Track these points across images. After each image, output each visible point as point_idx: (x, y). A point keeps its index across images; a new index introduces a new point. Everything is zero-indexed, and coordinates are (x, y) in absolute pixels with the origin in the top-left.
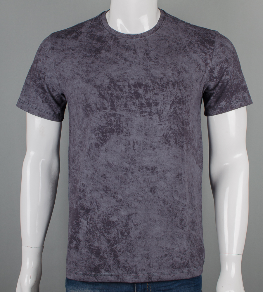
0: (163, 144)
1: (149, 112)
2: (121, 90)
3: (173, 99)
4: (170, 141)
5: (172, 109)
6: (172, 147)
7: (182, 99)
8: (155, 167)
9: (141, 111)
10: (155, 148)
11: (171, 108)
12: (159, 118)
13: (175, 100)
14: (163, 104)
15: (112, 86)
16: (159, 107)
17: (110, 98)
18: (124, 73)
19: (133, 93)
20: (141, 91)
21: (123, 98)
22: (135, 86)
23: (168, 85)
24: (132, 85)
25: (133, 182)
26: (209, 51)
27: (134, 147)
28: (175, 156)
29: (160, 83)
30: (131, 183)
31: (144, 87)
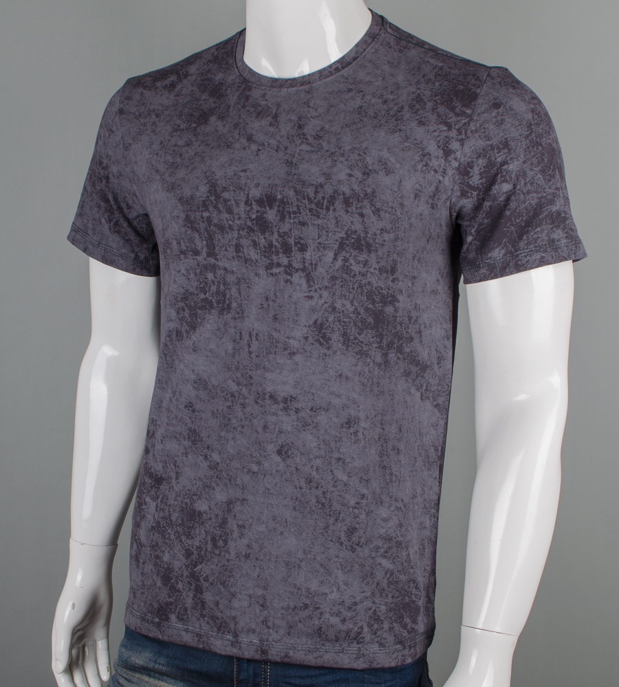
0: (313, 344)
1: (285, 266)
2: (230, 211)
3: (342, 238)
4: (330, 339)
5: (340, 261)
6: (335, 352)
7: (365, 239)
8: (292, 397)
9: (269, 261)
10: (294, 354)
11: (335, 259)
12: (308, 281)
13: (347, 240)
14: (318, 248)
15: (211, 201)
16: (308, 255)
17: (206, 229)
18: (242, 171)
19: (253, 220)
20: (271, 215)
21: (233, 230)
22: (260, 202)
23: (333, 204)
24: (255, 201)
25: (243, 427)
26: (459, 118)
27: (249, 346)
28: (340, 375)
29: (315, 198)
30: (239, 429)
31: (279, 206)
